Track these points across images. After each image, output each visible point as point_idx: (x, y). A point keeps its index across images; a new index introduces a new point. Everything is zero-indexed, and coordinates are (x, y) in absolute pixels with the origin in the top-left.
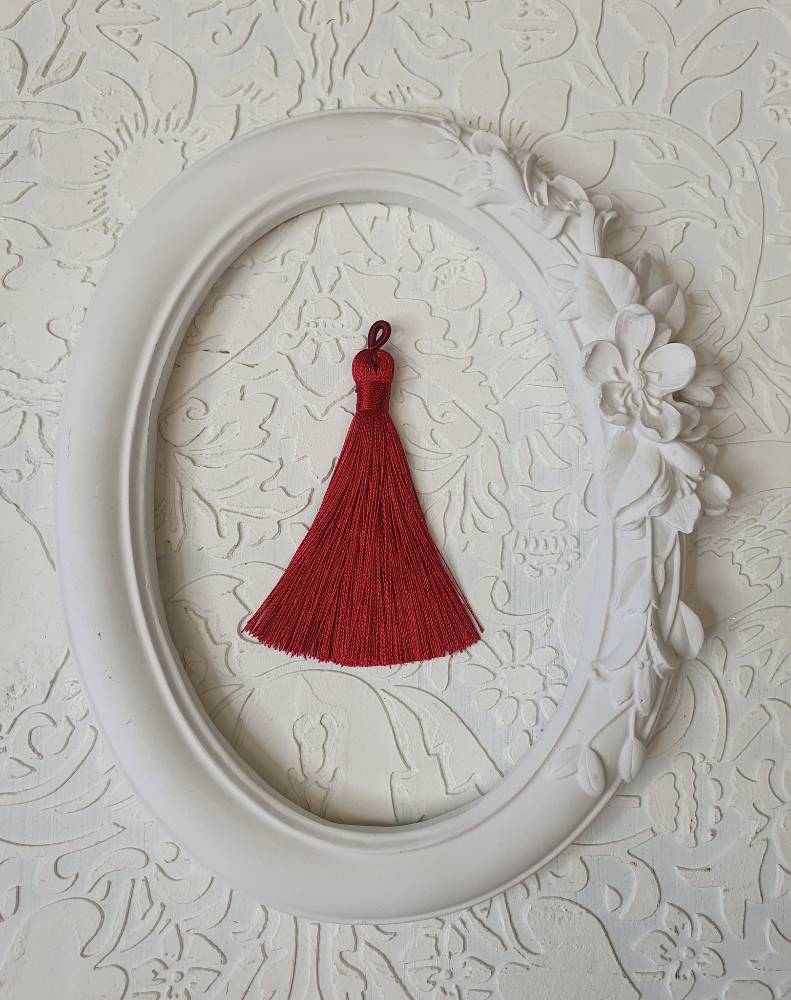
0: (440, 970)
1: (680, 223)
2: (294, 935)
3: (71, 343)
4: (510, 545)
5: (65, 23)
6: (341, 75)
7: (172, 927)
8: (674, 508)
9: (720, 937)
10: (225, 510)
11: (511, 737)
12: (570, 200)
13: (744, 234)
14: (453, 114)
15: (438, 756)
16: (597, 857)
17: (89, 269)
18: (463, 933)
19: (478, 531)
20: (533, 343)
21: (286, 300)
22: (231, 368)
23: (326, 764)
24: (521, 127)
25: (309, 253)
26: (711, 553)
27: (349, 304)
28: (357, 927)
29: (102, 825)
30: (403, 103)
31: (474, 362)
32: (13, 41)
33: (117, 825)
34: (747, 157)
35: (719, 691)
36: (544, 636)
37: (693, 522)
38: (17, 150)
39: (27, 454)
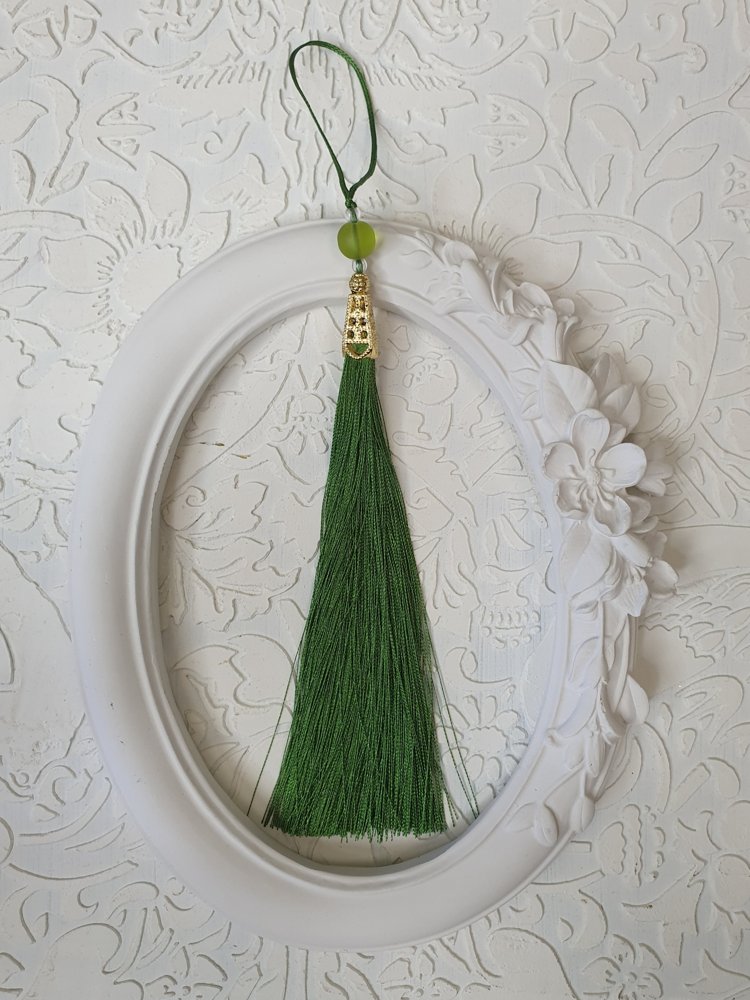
0: (412, 989)
1: (640, 321)
2: (286, 958)
3: (80, 436)
4: (477, 620)
5: (69, 136)
6: (324, 182)
7: (180, 949)
8: (624, 592)
9: (659, 964)
10: (221, 588)
12: (534, 306)
13: (700, 331)
14: (428, 219)
16: (551, 895)
17: (95, 367)
18: (433, 958)
19: (449, 607)
20: (500, 435)
21: (275, 397)
22: (226, 459)
24: (492, 230)
25: (295, 353)
26: (660, 627)
27: (329, 396)
28: (341, 954)
29: (118, 862)
30: (383, 208)
31: (446, 452)
32: (22, 154)
33: (131, 863)
34: (705, 257)
35: (665, 751)
36: (508, 701)
37: (641, 606)
38: (28, 256)
39: (44, 538)
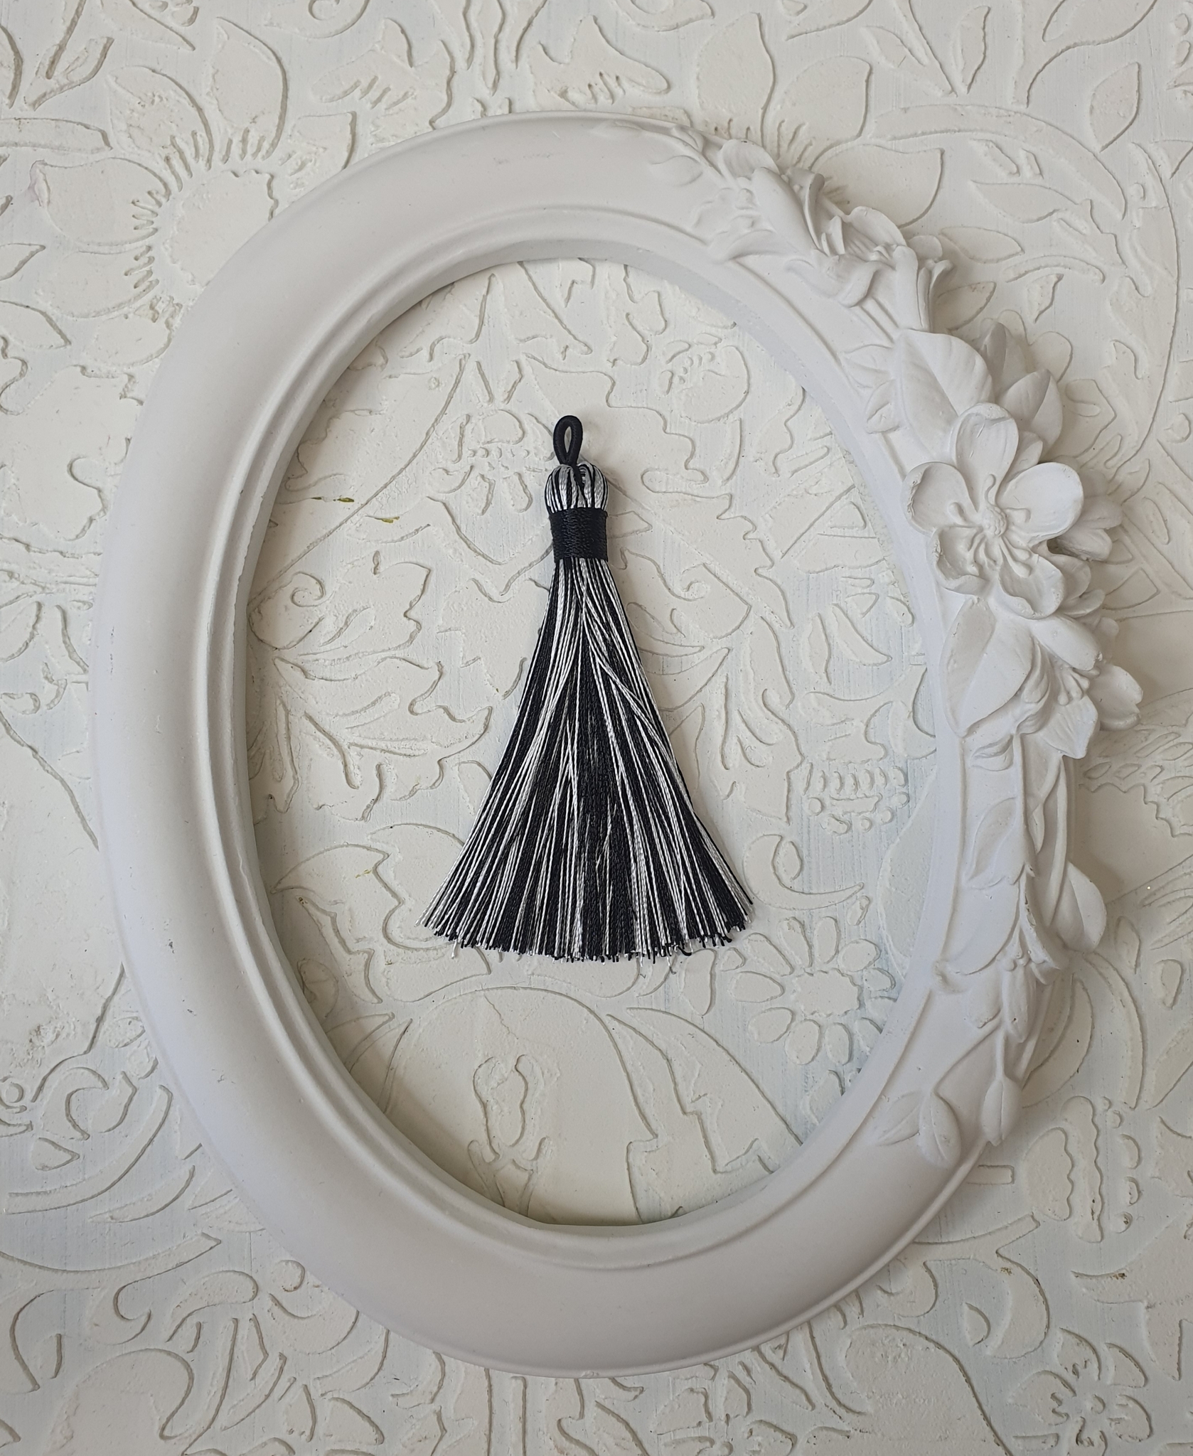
0: (712, 1442)
1: (1047, 276)
2: (487, 1397)
3: (106, 493)
4: (799, 786)
6: (512, 62)
7: (297, 1391)
8: (1057, 718)
9: (1143, 1378)
10: (356, 745)
11: (810, 1081)
12: (877, 245)
13: (1148, 290)
14: (689, 117)
15: (699, 1116)
16: (949, 1262)
17: (131, 377)
18: (747, 1386)
19: (749, 765)
20: (826, 470)
21: (438, 416)
22: (358, 525)
23: (526, 1132)
24: (795, 133)
25: (471, 342)
26: (1111, 787)
27: (536, 419)
28: (583, 1382)
29: (184, 1237)
30: (610, 101)
31: (734, 502)
33: (208, 1237)
34: (1149, 168)
35: (1130, 999)
36: (858, 924)
37: (1087, 741)
38: (12, 195)
39: (46, 669)
